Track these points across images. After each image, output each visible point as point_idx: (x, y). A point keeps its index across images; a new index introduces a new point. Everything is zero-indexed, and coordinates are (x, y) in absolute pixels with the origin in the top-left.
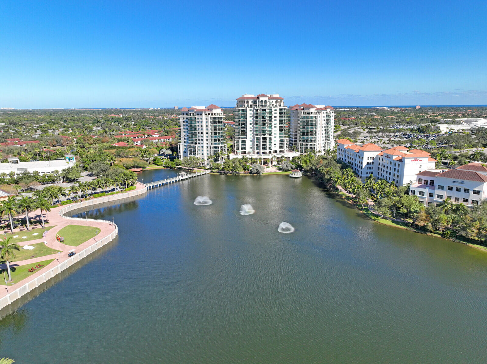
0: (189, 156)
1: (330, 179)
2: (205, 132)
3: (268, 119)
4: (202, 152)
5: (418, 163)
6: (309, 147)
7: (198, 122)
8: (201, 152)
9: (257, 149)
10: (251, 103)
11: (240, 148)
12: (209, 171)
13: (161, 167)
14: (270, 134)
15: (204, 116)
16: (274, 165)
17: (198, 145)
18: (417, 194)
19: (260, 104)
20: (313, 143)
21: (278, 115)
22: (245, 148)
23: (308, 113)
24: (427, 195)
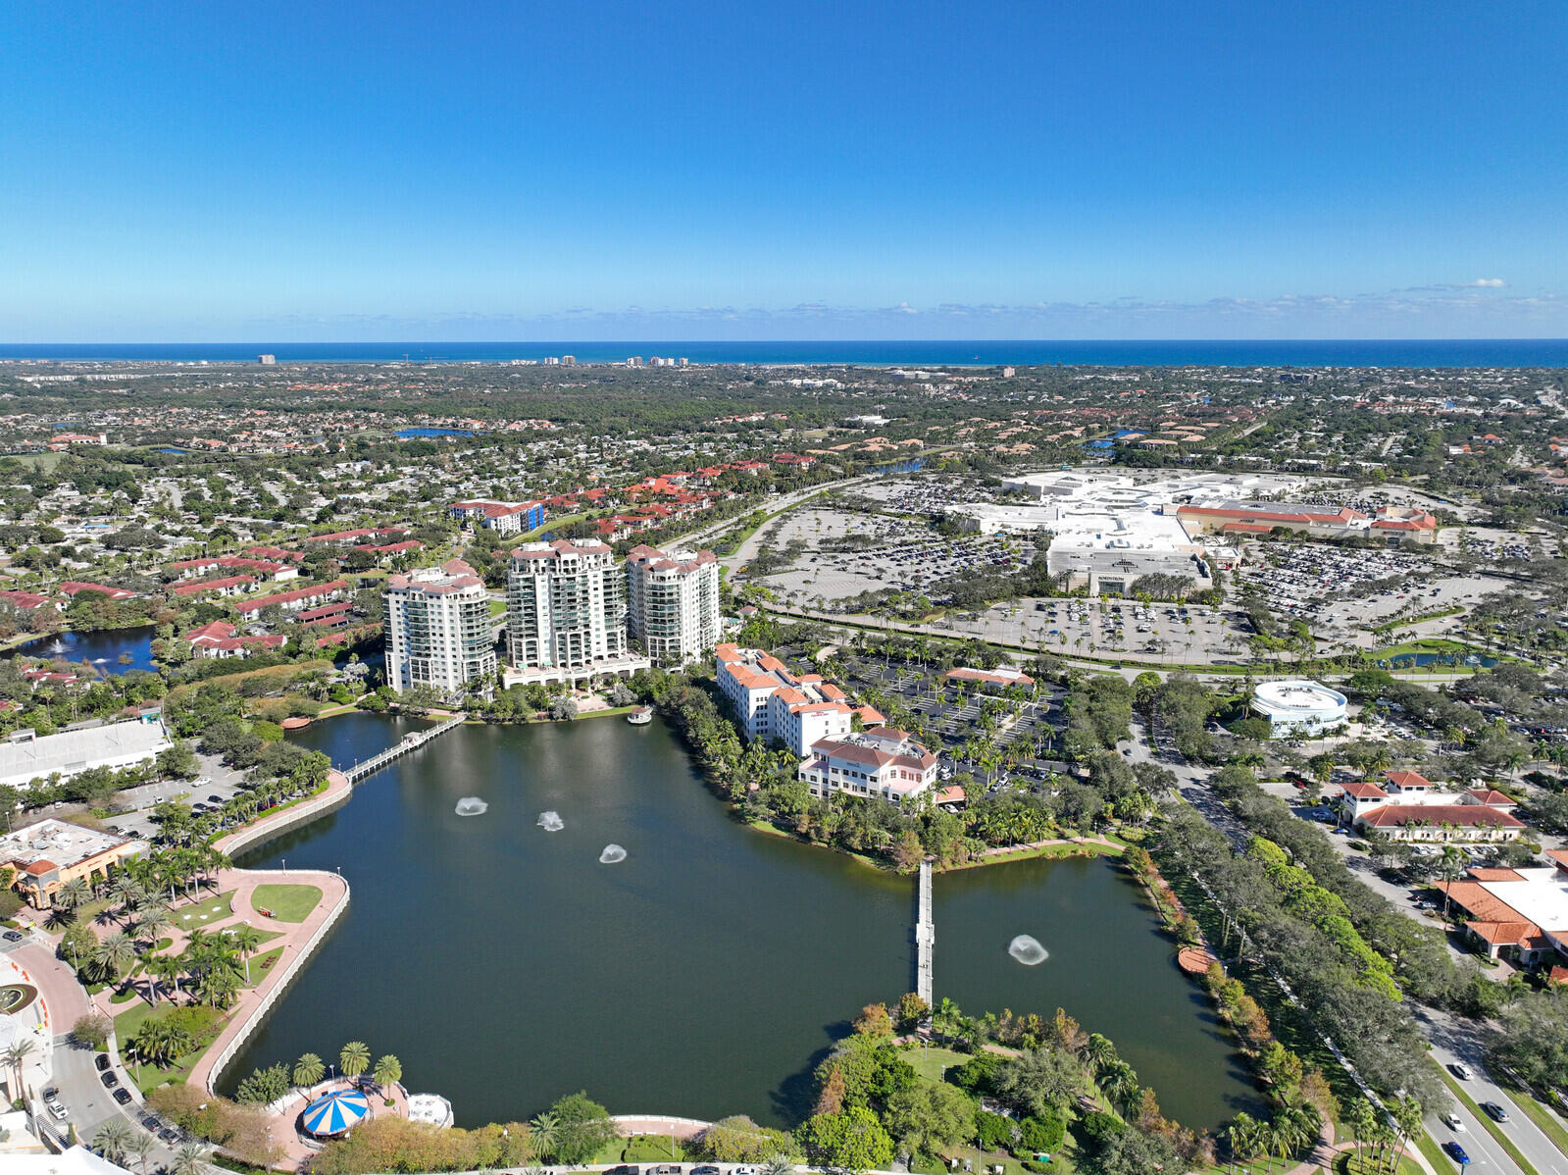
0: (413, 680)
1: (696, 738)
2: (447, 632)
3: (581, 595)
4: (444, 674)
5: (823, 719)
6: (667, 645)
7: (432, 613)
8: (441, 673)
9: (562, 657)
10: (542, 563)
11: (524, 657)
12: (461, 718)
13: (350, 708)
14: (587, 626)
15: (444, 601)
16: (598, 691)
17: (433, 658)
18: (808, 779)
19: (563, 567)
20: (676, 637)
21: (601, 585)
22: (535, 656)
23: (663, 578)
24: (820, 781)
